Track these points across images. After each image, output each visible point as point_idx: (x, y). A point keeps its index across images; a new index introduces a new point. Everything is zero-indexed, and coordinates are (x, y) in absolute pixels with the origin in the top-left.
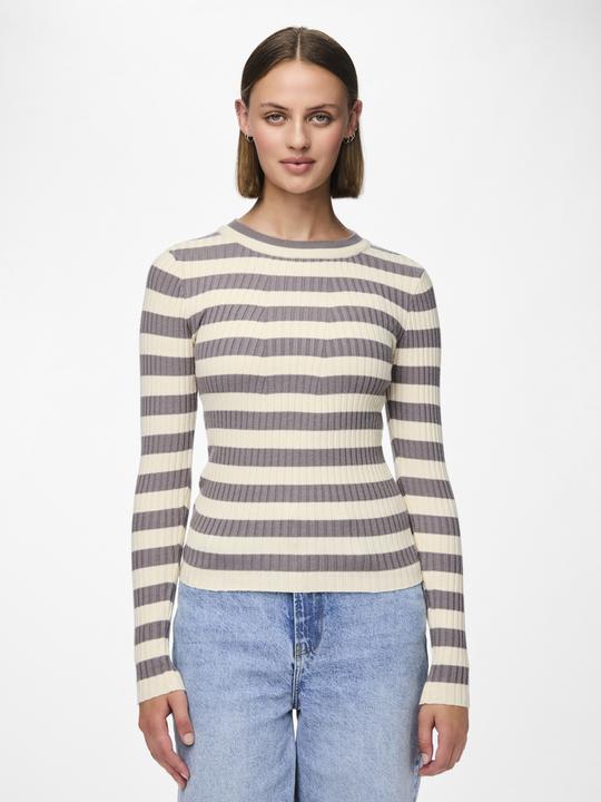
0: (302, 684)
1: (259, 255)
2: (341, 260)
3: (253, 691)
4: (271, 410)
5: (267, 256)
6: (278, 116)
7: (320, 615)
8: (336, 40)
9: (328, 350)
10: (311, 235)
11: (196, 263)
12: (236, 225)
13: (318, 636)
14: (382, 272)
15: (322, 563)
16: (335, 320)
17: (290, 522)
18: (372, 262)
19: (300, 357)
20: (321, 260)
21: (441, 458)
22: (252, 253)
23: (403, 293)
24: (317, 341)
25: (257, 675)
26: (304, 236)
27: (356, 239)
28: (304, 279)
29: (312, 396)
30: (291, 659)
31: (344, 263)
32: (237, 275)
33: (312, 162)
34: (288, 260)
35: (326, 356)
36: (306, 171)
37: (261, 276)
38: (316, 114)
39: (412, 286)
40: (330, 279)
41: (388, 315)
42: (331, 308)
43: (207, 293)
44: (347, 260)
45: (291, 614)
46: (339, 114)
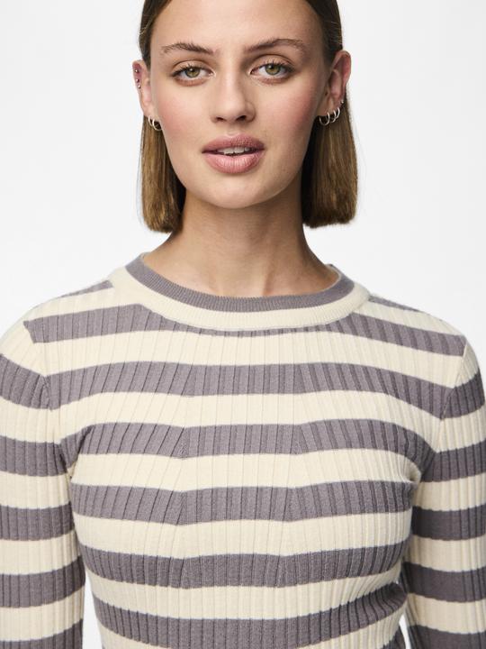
1: (176, 326)
2: (317, 328)
4: (196, 615)
5: (189, 329)
6: (195, 70)
9: (295, 507)
10: (269, 287)
11: (67, 345)
16: (306, 450)
18: (374, 329)
19: (245, 523)
20: (281, 331)
22: (164, 324)
23: (431, 386)
26: (254, 292)
28: (252, 370)
31: (324, 335)
32: (138, 365)
33: (256, 148)
34: (226, 334)
35: (291, 519)
36: (251, 168)
37: (178, 366)
40: (298, 368)
41: (405, 430)
42: (299, 427)
43: (85, 400)
44: (328, 328)
46: (306, 59)
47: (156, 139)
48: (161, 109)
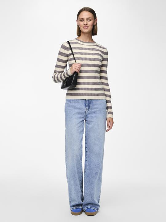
0: (87, 115)
1: (81, 44)
3: (79, 116)
6: (82, 20)
7: (90, 104)
8: (93, 9)
10: (89, 41)
12: (76, 39)
13: (90, 107)
14: (100, 48)
15: (91, 95)
16: (93, 55)
17: (86, 88)
18: (98, 46)
19: (88, 61)
20: (91, 45)
21: (107, 79)
22: (80, 44)
23: (103, 52)
24: (91, 58)
25: (80, 113)
26: (88, 42)
27: (95, 43)
29: (90, 67)
30: (85, 111)
32: (77, 47)
33: (88, 27)
34: (86, 45)
35: (92, 61)
36: (87, 29)
38: (88, 19)
39: (105, 51)
40: (92, 49)
41: (101, 55)
42: (93, 53)
44: (95, 45)
45: (86, 103)
46: (92, 19)
47: (79, 27)
48: (79, 24)
